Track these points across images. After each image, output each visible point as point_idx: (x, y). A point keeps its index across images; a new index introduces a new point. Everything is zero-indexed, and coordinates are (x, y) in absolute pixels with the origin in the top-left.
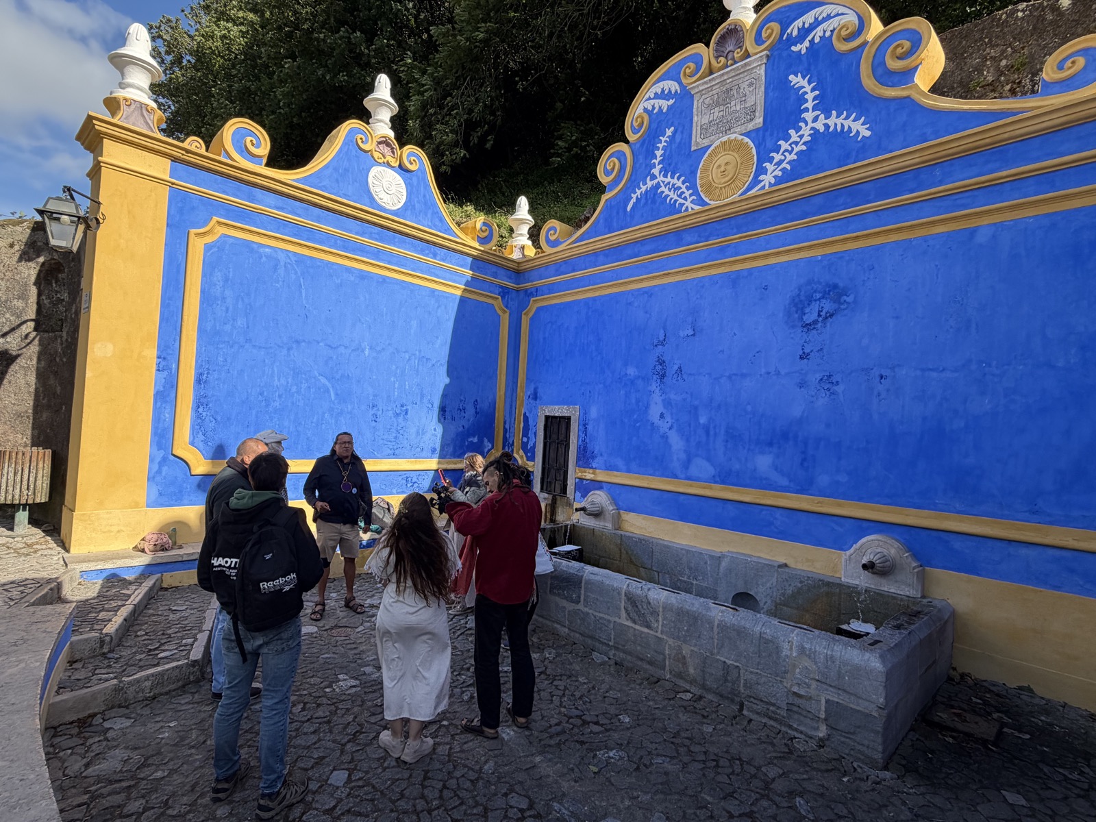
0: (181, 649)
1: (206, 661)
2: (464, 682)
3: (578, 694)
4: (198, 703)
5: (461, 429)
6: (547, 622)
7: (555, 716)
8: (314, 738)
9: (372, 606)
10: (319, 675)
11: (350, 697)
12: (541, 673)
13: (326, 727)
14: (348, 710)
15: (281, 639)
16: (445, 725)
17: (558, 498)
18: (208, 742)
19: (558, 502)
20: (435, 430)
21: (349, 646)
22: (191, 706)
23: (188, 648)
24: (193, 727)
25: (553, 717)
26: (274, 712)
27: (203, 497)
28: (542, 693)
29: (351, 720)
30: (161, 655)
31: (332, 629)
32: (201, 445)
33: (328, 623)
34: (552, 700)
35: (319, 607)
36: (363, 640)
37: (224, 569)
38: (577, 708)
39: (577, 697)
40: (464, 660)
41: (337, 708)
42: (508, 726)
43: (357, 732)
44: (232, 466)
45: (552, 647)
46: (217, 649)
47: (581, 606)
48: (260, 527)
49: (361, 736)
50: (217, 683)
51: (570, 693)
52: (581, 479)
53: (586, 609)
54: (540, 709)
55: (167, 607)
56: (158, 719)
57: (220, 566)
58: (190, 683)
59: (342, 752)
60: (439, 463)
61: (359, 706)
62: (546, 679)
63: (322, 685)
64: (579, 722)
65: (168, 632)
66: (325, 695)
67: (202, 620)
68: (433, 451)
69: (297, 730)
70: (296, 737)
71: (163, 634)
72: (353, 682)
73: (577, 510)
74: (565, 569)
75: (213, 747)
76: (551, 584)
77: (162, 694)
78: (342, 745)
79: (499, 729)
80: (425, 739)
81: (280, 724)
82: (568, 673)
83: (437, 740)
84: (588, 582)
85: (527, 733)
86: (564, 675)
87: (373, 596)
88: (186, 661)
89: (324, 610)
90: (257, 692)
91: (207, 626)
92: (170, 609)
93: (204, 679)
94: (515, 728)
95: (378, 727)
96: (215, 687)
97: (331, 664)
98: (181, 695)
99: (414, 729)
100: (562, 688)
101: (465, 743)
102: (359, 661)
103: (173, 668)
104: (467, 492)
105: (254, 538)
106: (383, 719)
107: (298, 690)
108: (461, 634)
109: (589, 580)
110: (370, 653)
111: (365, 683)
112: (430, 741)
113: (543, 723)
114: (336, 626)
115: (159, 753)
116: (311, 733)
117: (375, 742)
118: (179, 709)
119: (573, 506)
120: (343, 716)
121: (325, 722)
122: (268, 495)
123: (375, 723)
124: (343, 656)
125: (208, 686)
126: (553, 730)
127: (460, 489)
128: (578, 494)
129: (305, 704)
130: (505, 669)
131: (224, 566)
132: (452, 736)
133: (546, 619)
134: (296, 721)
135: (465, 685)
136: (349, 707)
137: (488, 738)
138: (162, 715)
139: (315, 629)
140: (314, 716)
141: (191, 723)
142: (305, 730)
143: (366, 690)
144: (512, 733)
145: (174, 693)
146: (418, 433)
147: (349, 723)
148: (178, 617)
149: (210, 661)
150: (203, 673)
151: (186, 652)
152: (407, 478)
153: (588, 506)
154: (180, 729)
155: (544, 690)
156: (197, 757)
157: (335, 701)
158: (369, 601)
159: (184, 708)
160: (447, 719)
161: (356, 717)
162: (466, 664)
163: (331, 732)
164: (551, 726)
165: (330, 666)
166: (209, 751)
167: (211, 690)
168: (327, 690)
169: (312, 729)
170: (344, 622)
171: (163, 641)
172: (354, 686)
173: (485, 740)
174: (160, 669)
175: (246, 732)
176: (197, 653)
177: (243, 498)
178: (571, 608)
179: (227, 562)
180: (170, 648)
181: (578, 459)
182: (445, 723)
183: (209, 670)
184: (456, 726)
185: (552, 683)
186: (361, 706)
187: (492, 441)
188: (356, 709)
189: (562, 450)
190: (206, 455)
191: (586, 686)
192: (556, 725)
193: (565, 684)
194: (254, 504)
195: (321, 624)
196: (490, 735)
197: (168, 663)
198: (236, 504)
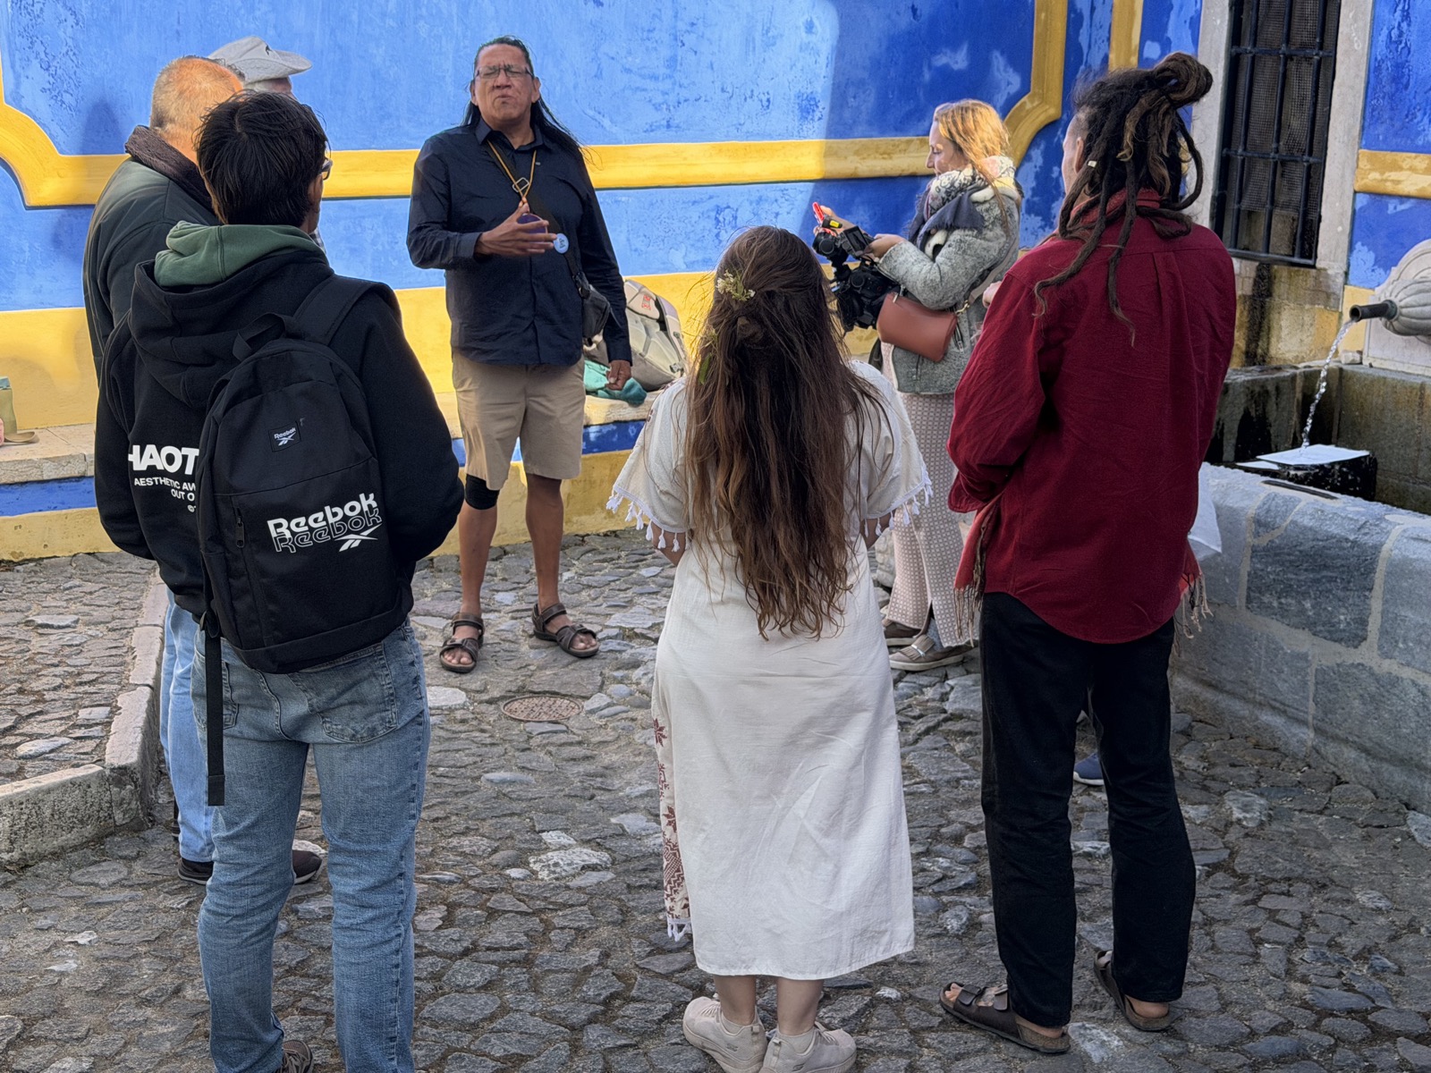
0: (79, 733)
1: (151, 774)
2: (944, 877)
3: (1351, 942)
4: (146, 886)
5: (905, 20)
6: (1238, 707)
7: (1270, 1005)
8: (485, 1004)
9: (629, 635)
10: (486, 827)
11: (583, 898)
12: (1214, 868)
13: (519, 975)
14: (580, 932)
15: (363, 702)
16: (888, 1001)
17: (1282, 272)
18: (189, 993)
19: (1281, 288)
20: (810, 27)
21: (567, 752)
22: (127, 893)
23: (96, 731)
24: (142, 949)
25: (1260, 1005)
26: (369, 914)
27: (72, 278)
28: (1220, 932)
29: (593, 961)
30: (25, 749)
31: (509, 697)
32: (42, 104)
33: (496, 679)
34: (1256, 955)
35: (463, 634)
36: (611, 735)
37: (166, 481)
38: (1349, 988)
39: (1350, 951)
40: (941, 811)
41: (548, 927)
42: (1104, 1022)
43: (613, 996)
44: (145, 156)
45: (1256, 787)
46: (178, 735)
47: (1367, 654)
48: (255, 342)
49: (630, 1009)
50: (190, 835)
51: (1325, 939)
52: (1379, 197)
53: (1388, 666)
54: (1215, 979)
55: (18, 617)
56: (42, 922)
57: (152, 471)
58: (116, 830)
59: (575, 1048)
60: (829, 153)
61: (614, 923)
62: (1233, 889)
63: (496, 858)
64: (1357, 1029)
65: (36, 685)
66: (508, 886)
67: (122, 659)
68: (806, 108)
69: (436, 977)
70: (433, 997)
71: (21, 691)
72: (593, 857)
73: (1356, 314)
74: (1307, 522)
75: (201, 1007)
76: (1253, 575)
77: (42, 858)
78: (573, 1028)
79: (1072, 1027)
80: (827, 1034)
81: (387, 949)
82: (1314, 873)
83: (868, 1040)
84: (1401, 570)
85: (1168, 1047)
86: (1300, 879)
87: (630, 603)
88: (97, 768)
89: (479, 640)
90: (307, 866)
91: (143, 671)
92: (28, 623)
93: (153, 822)
94: (1128, 1030)
95: (679, 989)
96: (190, 843)
97: (519, 799)
98: (95, 863)
99: (790, 1004)
100: (1295, 920)
101: (959, 1057)
102: (602, 797)
103: (63, 785)
104: (937, 248)
105: (236, 377)
106: (691, 965)
107: (428, 869)
108: (927, 732)
109: (1406, 561)
110: (634, 775)
111: (628, 860)
112: (843, 1041)
113: (1225, 1022)
114: (523, 692)
115: (57, 1011)
116: (478, 989)
117: (671, 1029)
118: (95, 898)
119: (1338, 300)
120: (567, 947)
121: (517, 962)
122: (267, 237)
123: (667, 976)
124: (551, 777)
125: (164, 843)
126: (1262, 1045)
127: (913, 240)
128: (1364, 255)
129: (452, 907)
130: (1087, 846)
131: (164, 473)
132: (913, 1032)
133: (1232, 694)
134: (431, 953)
135: (948, 885)
136: (586, 924)
137: (1035, 1050)
138: (53, 914)
139: (459, 698)
140: (484, 943)
141: (135, 938)
142: (460, 980)
143: (633, 880)
144: (1116, 1042)
145: (74, 856)
146: (748, 42)
147: (588, 970)
148: (56, 645)
149: (162, 774)
150: (148, 808)
151: (91, 744)
152: (719, 210)
153: (1401, 299)
154: (106, 951)
155: (1226, 922)
156: (162, 1029)
157: (540, 904)
158: (618, 619)
159: (107, 896)
160: (895, 983)
161: (606, 955)
162: (950, 823)
163: (537, 991)
164: (1253, 1034)
165: (517, 807)
166: (195, 1016)
167: (176, 853)
168: (514, 873)
169: (478, 979)
170: (544, 679)
171: (24, 711)
172: (594, 868)
173: (1026, 1054)
174: (26, 786)
175: (290, 971)
176: (124, 748)
177: (194, 249)
178: (1328, 662)
179: (170, 459)
180: (47, 729)
181: (1370, 116)
182: (888, 992)
183: (163, 799)
184: (925, 1006)
185: (1254, 902)
186: (622, 923)
187: (1021, 60)
188: (604, 933)
189: (1301, 83)
190: (61, 137)
191: (1381, 920)
192: (1274, 1031)
193: (1303, 907)
194: (231, 267)
195: (472, 682)
196: (1039, 1044)
197: (47, 771)
198: (175, 268)
